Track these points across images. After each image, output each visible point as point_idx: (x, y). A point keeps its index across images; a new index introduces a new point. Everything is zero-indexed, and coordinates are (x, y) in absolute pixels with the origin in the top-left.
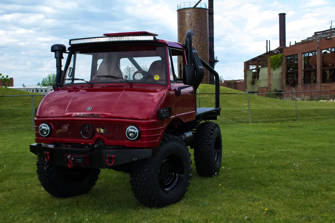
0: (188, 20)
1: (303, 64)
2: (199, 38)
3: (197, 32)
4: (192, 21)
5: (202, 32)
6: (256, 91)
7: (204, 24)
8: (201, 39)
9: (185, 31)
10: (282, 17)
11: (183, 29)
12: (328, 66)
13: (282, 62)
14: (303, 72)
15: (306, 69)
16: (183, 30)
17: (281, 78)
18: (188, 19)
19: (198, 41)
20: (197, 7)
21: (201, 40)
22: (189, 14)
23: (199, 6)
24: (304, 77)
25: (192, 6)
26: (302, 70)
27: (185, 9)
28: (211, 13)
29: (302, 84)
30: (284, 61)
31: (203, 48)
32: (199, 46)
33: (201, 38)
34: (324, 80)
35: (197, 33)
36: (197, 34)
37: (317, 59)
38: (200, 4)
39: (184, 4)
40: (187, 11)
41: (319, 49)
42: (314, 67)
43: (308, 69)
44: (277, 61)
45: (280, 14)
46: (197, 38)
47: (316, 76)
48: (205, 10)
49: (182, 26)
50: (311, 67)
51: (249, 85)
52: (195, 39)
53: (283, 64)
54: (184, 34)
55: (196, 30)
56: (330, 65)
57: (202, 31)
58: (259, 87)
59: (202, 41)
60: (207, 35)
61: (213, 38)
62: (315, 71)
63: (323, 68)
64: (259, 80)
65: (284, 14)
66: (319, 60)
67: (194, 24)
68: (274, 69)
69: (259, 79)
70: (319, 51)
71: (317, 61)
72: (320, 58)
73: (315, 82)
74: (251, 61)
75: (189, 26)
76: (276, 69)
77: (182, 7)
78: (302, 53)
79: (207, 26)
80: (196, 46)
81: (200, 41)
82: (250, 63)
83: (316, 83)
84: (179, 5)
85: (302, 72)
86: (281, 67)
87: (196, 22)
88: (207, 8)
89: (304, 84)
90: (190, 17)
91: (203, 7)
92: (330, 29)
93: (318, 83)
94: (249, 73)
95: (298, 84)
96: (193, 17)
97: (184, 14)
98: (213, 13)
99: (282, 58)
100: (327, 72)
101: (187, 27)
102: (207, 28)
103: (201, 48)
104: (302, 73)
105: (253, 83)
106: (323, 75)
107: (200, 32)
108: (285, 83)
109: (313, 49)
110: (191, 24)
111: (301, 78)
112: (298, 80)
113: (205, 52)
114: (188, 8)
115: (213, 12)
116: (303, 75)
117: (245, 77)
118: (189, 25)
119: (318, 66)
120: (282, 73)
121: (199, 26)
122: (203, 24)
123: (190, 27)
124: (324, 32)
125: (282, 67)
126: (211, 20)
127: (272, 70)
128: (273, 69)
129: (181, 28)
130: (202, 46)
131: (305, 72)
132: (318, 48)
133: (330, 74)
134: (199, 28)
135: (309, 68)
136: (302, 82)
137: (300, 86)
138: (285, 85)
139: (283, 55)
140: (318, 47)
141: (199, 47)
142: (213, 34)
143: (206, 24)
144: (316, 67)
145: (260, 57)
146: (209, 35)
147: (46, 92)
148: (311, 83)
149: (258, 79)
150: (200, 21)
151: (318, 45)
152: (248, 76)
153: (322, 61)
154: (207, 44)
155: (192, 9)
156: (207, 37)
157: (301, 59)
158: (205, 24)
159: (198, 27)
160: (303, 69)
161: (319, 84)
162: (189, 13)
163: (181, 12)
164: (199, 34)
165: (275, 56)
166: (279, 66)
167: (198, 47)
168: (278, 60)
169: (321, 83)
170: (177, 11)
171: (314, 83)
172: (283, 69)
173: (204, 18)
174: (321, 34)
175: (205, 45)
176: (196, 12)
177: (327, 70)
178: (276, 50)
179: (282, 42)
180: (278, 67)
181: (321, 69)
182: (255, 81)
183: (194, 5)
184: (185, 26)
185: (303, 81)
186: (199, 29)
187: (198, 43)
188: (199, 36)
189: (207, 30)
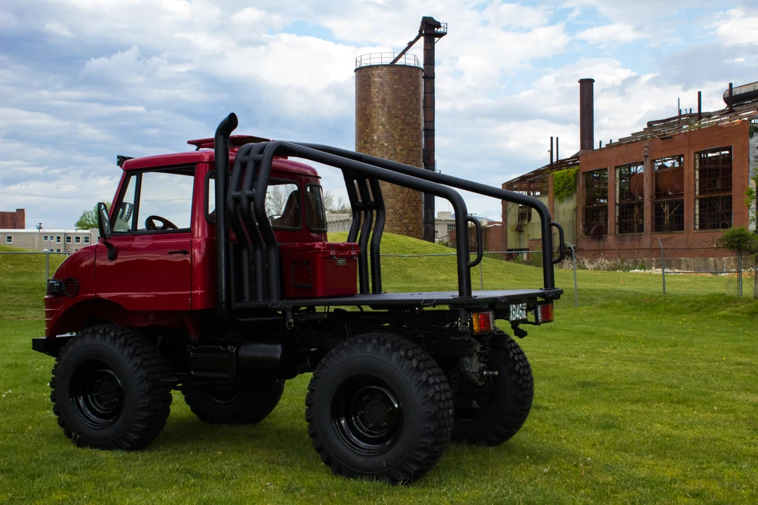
0: (377, 92)
1: (618, 189)
2: (401, 129)
3: (396, 117)
4: (386, 94)
5: (408, 117)
6: (526, 246)
7: (411, 100)
8: (405, 132)
9: (371, 115)
10: (587, 87)
11: (366, 111)
12: (666, 195)
13: (576, 184)
14: (617, 208)
15: (624, 202)
16: (366, 113)
17: (575, 219)
18: (377, 90)
19: (397, 137)
20: (399, 62)
21: (405, 135)
22: (379, 79)
23: (401, 62)
24: (620, 218)
25: (388, 61)
26: (616, 204)
27: (370, 67)
28: (430, 77)
29: (615, 233)
30: (581, 182)
31: (408, 153)
32: (400, 147)
33: (404, 130)
34: (658, 226)
35: (397, 119)
36: (397, 122)
37: (645, 180)
38: (404, 56)
39: (368, 56)
40: (376, 72)
41: (648, 159)
42: (640, 198)
43: (628, 201)
44: (567, 183)
45: (582, 82)
46: (395, 130)
47: (642, 217)
48: (413, 70)
49: (364, 103)
50: (633, 198)
51: (511, 235)
52: (393, 132)
53: (578, 189)
54: (368, 120)
55: (393, 112)
56: (670, 193)
57: (407, 115)
58: (531, 238)
59: (406, 138)
60: (419, 124)
61: (434, 130)
62: (641, 204)
63: (655, 199)
64: (533, 224)
65: (591, 81)
66: (649, 183)
67: (389, 100)
68: (561, 200)
69: (531, 222)
70: (648, 162)
71: (645, 185)
72: (649, 178)
73: (641, 229)
74: (518, 181)
75: (378, 105)
76: (566, 201)
77: (365, 63)
78: (616, 168)
79: (420, 106)
80: (394, 147)
81: (403, 137)
82: (515, 186)
83: (643, 231)
84: (359, 59)
85: (615, 207)
86: (575, 196)
87: (393, 96)
88: (422, 66)
89: (620, 232)
90: (382, 84)
91: (411, 62)
92: (677, 115)
93: (646, 233)
94: (512, 207)
95: (606, 233)
96: (388, 84)
97: (369, 77)
98: (433, 78)
99: (576, 175)
100: (664, 207)
101: (374, 107)
102: (420, 109)
103: (405, 152)
104: (616, 210)
105: (519, 230)
106: (656, 214)
107: (402, 117)
108: (583, 231)
109: (637, 158)
110: (384, 101)
111: (613, 220)
112: (606, 224)
113: (414, 161)
114: (377, 66)
115: (434, 74)
116: (617, 215)
117: (503, 217)
118: (378, 101)
119: (646, 197)
120: (576, 209)
121: (401, 104)
122: (409, 100)
123: (380, 107)
124: (666, 122)
125: (577, 196)
126: (430, 91)
127: (556, 203)
128: (559, 199)
129: (362, 108)
130: (406, 147)
131: (621, 208)
132: (645, 156)
133: (670, 212)
134: (401, 109)
135: (630, 199)
136: (615, 228)
137: (612, 237)
138: (582, 235)
139: (578, 170)
140: (646, 154)
141: (401, 150)
142: (434, 122)
143: (418, 100)
144: (643, 196)
145: (537, 172)
146: (425, 125)
147: (88, 241)
148: (633, 232)
149: (529, 220)
150: (404, 94)
151: (646, 149)
152: (510, 214)
153: (654, 185)
154: (417, 143)
155: (385, 69)
156: (418, 128)
157: (613, 179)
158: (414, 101)
159: (400, 107)
160: (618, 201)
161: (649, 235)
162: (380, 77)
163: (364, 74)
164: (400, 122)
165: (564, 173)
166: (570, 192)
167: (398, 150)
168: (569, 180)
169: (652, 231)
170: (355, 71)
171: (639, 232)
172: (578, 200)
173: (412, 88)
174: (660, 127)
175: (414, 146)
176: (395, 74)
177: (664, 203)
178: (572, 158)
179: (586, 142)
180: (569, 196)
181: (653, 203)
182: (523, 225)
183: (391, 60)
184: (371, 105)
185: (617, 226)
186: (400, 112)
187: (397, 142)
188: (400, 127)
189: (418, 113)
